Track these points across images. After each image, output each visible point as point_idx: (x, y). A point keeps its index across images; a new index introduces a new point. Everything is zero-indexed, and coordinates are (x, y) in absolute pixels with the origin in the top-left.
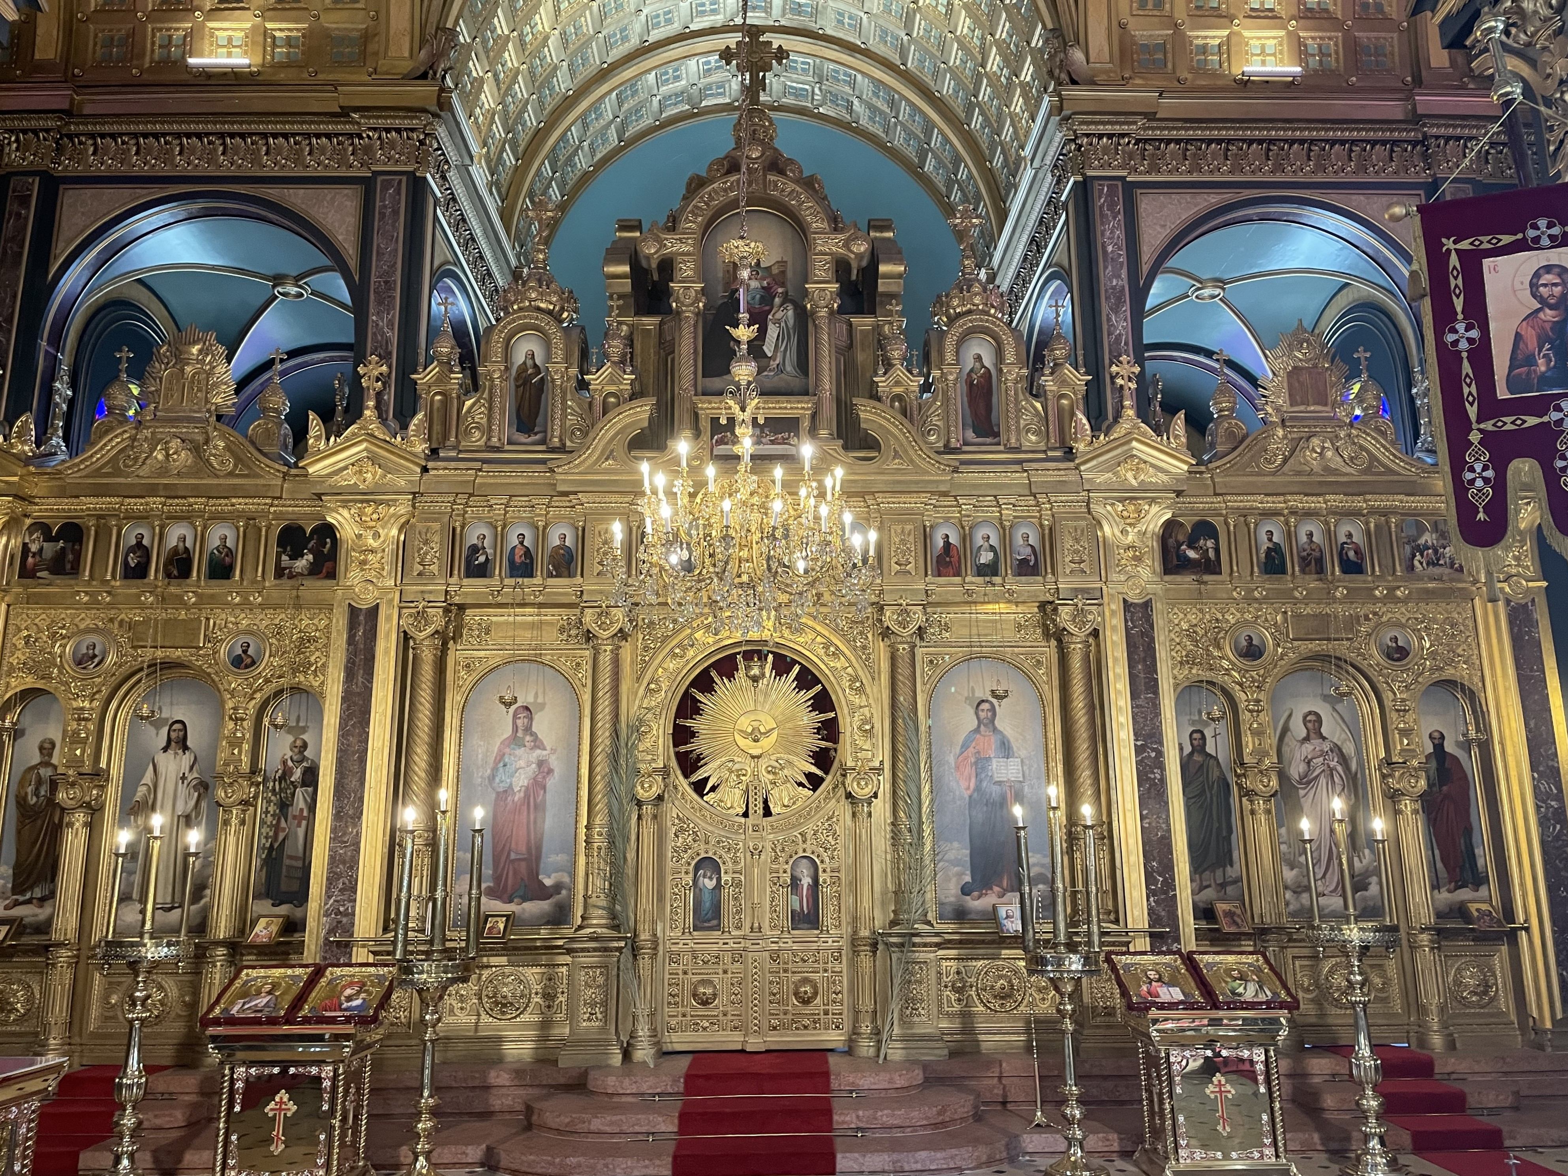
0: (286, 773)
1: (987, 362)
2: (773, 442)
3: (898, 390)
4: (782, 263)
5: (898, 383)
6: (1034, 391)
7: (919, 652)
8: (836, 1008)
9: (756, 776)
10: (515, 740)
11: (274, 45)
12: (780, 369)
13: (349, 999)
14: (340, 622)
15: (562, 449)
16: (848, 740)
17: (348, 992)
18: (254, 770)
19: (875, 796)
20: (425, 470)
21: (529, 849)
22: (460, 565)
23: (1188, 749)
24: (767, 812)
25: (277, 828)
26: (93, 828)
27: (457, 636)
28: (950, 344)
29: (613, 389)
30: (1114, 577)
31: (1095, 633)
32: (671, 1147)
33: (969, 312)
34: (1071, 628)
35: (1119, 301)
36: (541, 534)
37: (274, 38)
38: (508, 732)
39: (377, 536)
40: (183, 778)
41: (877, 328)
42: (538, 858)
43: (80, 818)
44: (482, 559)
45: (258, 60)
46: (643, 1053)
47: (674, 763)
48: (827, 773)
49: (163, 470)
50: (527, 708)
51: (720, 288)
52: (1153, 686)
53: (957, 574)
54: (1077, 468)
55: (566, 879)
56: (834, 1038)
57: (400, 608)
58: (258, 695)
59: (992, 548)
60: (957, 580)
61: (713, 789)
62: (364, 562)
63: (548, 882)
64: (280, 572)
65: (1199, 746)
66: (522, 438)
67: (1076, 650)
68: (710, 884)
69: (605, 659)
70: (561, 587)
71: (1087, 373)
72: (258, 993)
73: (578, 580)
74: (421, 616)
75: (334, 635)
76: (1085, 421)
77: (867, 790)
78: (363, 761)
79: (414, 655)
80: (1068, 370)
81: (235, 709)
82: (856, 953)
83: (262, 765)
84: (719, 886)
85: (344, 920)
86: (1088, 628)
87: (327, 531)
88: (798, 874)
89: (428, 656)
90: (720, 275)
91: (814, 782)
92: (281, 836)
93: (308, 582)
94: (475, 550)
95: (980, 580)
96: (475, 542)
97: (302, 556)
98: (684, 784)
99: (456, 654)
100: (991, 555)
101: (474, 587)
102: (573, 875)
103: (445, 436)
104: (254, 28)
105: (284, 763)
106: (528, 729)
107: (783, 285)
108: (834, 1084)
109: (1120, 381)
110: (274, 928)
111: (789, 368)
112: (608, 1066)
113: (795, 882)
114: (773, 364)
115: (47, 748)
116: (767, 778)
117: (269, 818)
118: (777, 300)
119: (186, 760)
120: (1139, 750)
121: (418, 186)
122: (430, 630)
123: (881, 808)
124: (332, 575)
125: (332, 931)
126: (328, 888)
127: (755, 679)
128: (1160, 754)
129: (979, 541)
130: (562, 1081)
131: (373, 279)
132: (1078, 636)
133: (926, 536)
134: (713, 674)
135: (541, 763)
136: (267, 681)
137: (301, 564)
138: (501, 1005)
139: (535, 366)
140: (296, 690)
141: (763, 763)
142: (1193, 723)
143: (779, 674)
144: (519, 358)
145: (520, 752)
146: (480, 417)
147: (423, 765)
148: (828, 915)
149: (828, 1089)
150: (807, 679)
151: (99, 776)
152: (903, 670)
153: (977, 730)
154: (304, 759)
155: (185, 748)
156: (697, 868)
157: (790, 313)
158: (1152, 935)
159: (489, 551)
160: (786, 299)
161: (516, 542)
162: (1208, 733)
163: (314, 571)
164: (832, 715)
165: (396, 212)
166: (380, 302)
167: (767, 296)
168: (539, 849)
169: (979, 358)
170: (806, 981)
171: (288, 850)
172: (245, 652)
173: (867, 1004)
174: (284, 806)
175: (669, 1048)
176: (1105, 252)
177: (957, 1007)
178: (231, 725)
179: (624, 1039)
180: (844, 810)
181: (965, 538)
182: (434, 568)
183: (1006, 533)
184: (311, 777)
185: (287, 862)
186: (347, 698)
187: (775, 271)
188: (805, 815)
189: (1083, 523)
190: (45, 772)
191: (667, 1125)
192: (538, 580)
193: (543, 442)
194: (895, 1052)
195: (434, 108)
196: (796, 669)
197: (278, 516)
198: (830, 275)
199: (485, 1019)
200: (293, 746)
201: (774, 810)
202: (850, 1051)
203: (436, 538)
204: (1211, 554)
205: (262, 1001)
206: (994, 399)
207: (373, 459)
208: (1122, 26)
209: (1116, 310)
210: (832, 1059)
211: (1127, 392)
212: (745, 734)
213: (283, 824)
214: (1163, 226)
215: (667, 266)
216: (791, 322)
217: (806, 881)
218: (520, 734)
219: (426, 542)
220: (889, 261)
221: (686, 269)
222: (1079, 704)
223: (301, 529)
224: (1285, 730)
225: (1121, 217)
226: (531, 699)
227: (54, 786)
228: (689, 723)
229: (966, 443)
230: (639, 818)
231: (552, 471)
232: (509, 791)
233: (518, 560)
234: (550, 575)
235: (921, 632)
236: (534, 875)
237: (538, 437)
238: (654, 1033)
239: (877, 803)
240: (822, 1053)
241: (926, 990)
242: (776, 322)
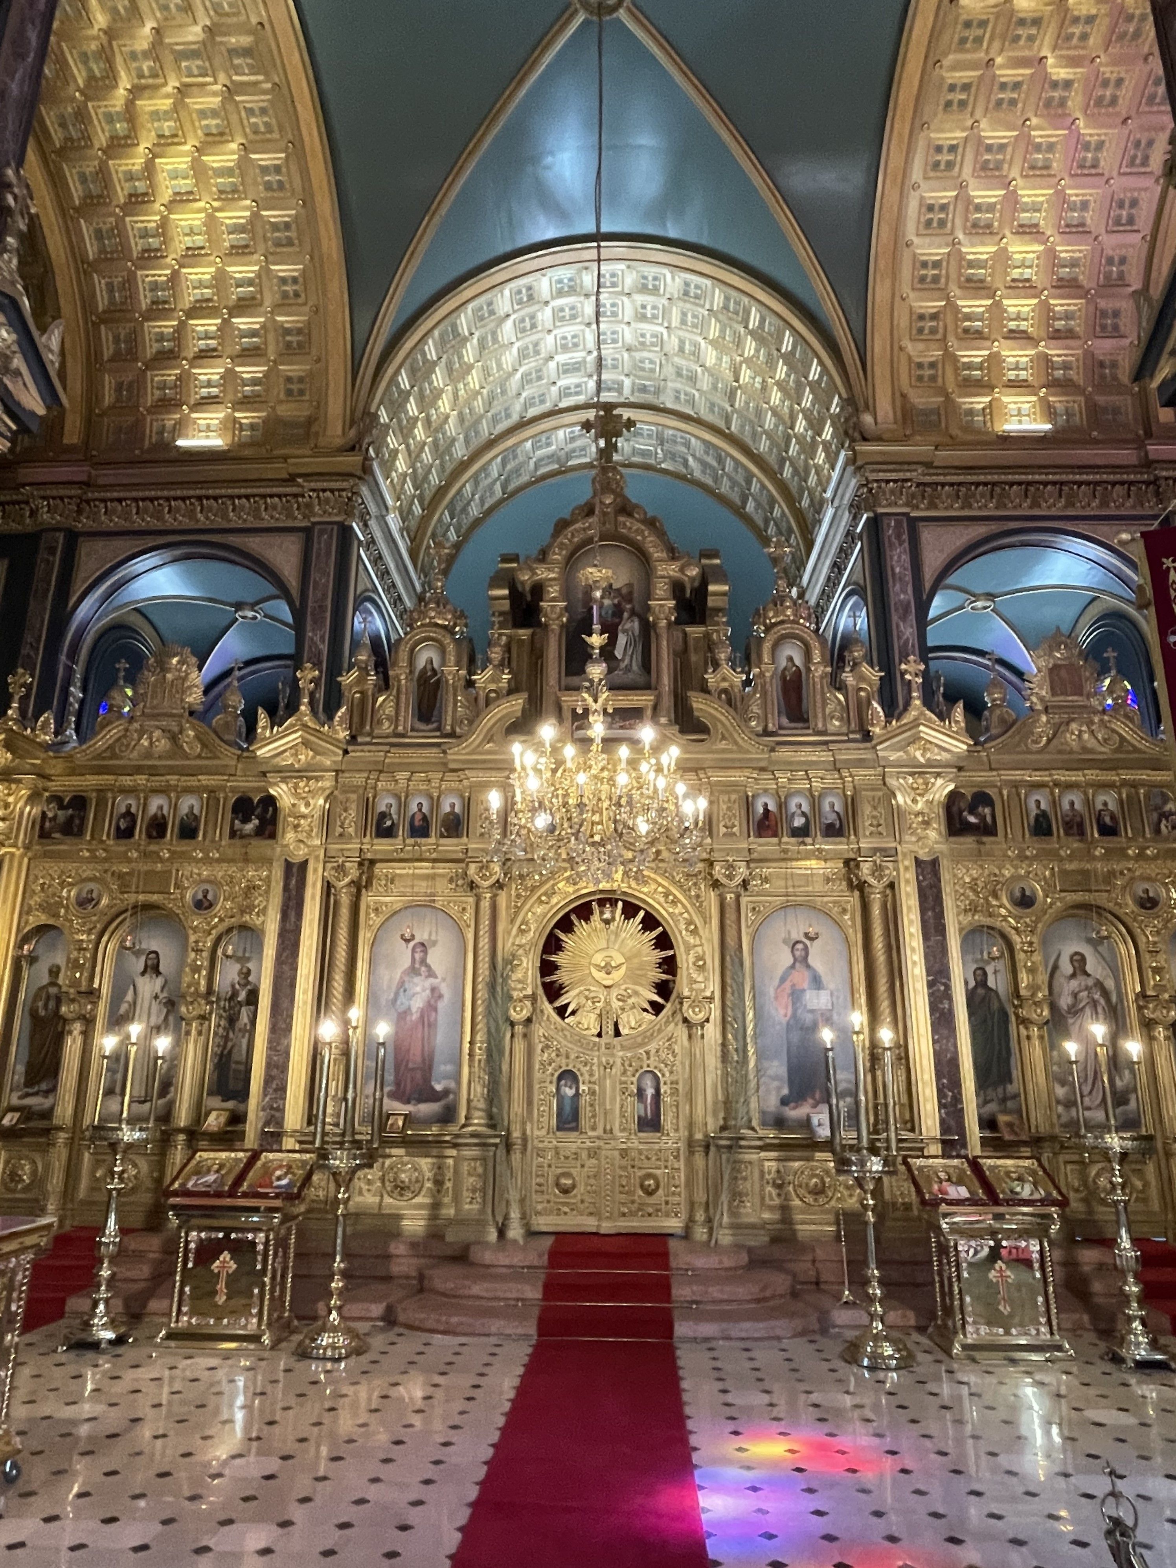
0: (235, 994)
1: (798, 661)
2: (622, 728)
3: (725, 685)
4: (630, 585)
5: (724, 679)
6: (838, 685)
7: (744, 900)
8: (676, 1199)
9: (608, 1003)
10: (413, 971)
11: (241, 429)
12: (628, 669)
13: (279, 1178)
14: (278, 873)
15: (452, 735)
16: (685, 973)
17: (278, 1173)
18: (210, 991)
19: (707, 1020)
20: (346, 752)
21: (424, 1060)
22: (371, 829)
23: (972, 984)
24: (617, 1033)
25: (226, 1038)
26: (88, 1035)
27: (368, 885)
28: (767, 646)
29: (493, 686)
30: (907, 838)
31: (892, 886)
32: (536, 1312)
33: (782, 622)
34: (871, 880)
36: (435, 803)
37: (241, 424)
38: (407, 963)
39: (307, 805)
40: (156, 997)
41: (707, 636)
42: (430, 1067)
43: (77, 1028)
44: (389, 823)
45: (229, 441)
46: (515, 1232)
47: (540, 991)
48: (667, 1000)
49: (148, 755)
50: (423, 945)
51: (580, 605)
52: (941, 930)
53: (775, 835)
54: (874, 747)
55: (452, 1085)
56: (674, 1224)
57: (325, 863)
58: (214, 932)
59: (804, 814)
60: (775, 840)
61: (573, 1013)
62: (296, 827)
63: (438, 1087)
64: (233, 834)
65: (982, 982)
66: (423, 726)
67: (876, 899)
68: (569, 1092)
69: (485, 904)
70: (450, 846)
71: (880, 670)
72: (208, 1171)
73: (465, 839)
74: (341, 869)
75: (273, 884)
76: (879, 709)
77: (701, 1016)
78: (293, 986)
79: (335, 902)
80: (865, 669)
81: (197, 942)
82: (691, 1153)
83: (216, 988)
84: (577, 1095)
85: (277, 1114)
86: (885, 881)
87: (270, 801)
88: (643, 1085)
89: (345, 900)
90: (580, 596)
91: (657, 1008)
92: (230, 1044)
93: (255, 842)
94: (383, 816)
95: (793, 840)
96: (383, 809)
97: (250, 820)
98: (548, 1009)
99: (369, 899)
100: (803, 820)
101: (383, 846)
102: (459, 1083)
103: (362, 724)
104: (227, 418)
105: (233, 986)
106: (423, 961)
107: (630, 601)
108: (673, 1263)
109: (908, 677)
110: (222, 1120)
111: (635, 667)
112: (487, 1243)
113: (641, 1093)
114: (623, 665)
115: (54, 972)
116: (616, 1004)
117: (221, 1031)
118: (626, 615)
119: (159, 982)
120: (930, 985)
121: (346, 532)
122: (347, 880)
123: (712, 1031)
124: (273, 836)
125: (267, 1123)
126: (265, 1089)
127: (607, 922)
128: (948, 987)
129: (793, 808)
130: (449, 1252)
131: (310, 604)
132: (877, 887)
133: (749, 804)
134: (573, 917)
135: (433, 990)
136: (221, 920)
137: (249, 827)
138: (400, 1189)
139: (433, 669)
140: (244, 928)
141: (614, 993)
142: (976, 961)
143: (627, 918)
144: (421, 663)
145: (416, 980)
146: (389, 710)
147: (340, 989)
148: (667, 1120)
149: (667, 1267)
150: (650, 923)
151: (92, 994)
152: (731, 916)
153: (793, 967)
154: (248, 983)
155: (158, 973)
156: (560, 1078)
157: (636, 625)
158: (944, 1142)
159: (395, 817)
160: (633, 613)
161: (416, 809)
162: (990, 970)
163: (259, 832)
164: (671, 953)
165: (328, 554)
166: (315, 622)
167: (618, 611)
168: (431, 1059)
169: (790, 659)
170: (649, 1176)
171: (235, 1057)
172: (205, 897)
173: (700, 1196)
174: (232, 1020)
175: (535, 1228)
176: (894, 574)
177: (777, 1201)
178: (193, 955)
179: (500, 1219)
180: (681, 1032)
181: (782, 805)
182: (351, 830)
183: (815, 801)
184: (253, 998)
185: (233, 1066)
186: (283, 934)
187: (624, 591)
188: (648, 1036)
189: (880, 793)
190: (53, 990)
191: (533, 1292)
192: (432, 840)
193: (438, 729)
194: (725, 1238)
195: (359, 473)
196: (642, 914)
197: (233, 790)
198: (669, 594)
199: (388, 1200)
200: (240, 973)
201: (624, 1031)
202: (687, 1235)
203: (354, 806)
204: (989, 819)
205: (211, 1178)
206: (804, 692)
207: (306, 744)
208: (904, 396)
209: (904, 618)
210: (673, 1244)
211: (914, 686)
212: (599, 968)
213: (231, 1035)
214: (941, 551)
215: (538, 590)
216: (637, 632)
217: (650, 1092)
218: (417, 966)
219: (346, 810)
220: (717, 582)
221: (553, 591)
222: (879, 944)
223: (250, 800)
224: (1055, 968)
225: (906, 545)
226: (426, 936)
227: (59, 1001)
228: (553, 958)
229: (781, 727)
230: (512, 1036)
231: (444, 752)
232: (407, 1011)
233: (417, 823)
234: (442, 836)
235: (745, 884)
236: (427, 1080)
237: (435, 725)
238: (524, 1216)
239: (709, 1027)
240: (663, 1237)
241: (750, 1185)
242: (625, 631)
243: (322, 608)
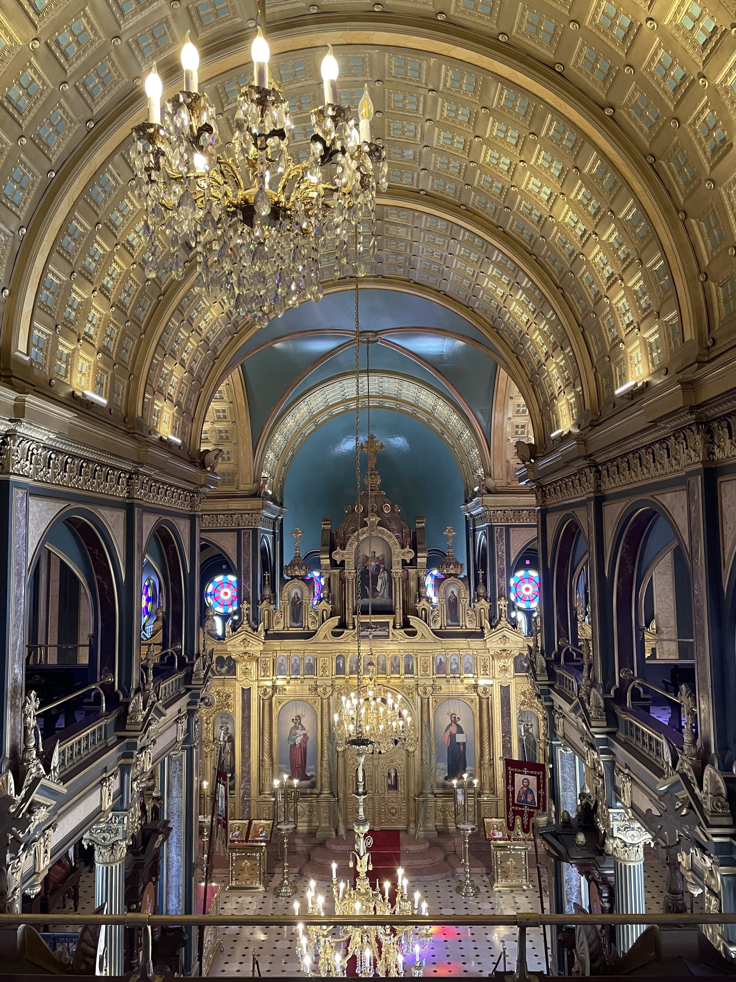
1: (456, 594)
2: (380, 631)
3: (424, 607)
4: (383, 555)
5: (424, 605)
6: (472, 606)
7: (431, 698)
8: (403, 817)
10: (296, 727)
12: (383, 596)
13: (261, 833)
14: (239, 692)
15: (308, 629)
17: (260, 830)
19: (416, 750)
20: (264, 642)
21: (302, 764)
22: (276, 671)
24: (380, 753)
27: (275, 693)
29: (325, 608)
30: (498, 675)
31: (491, 695)
33: (450, 574)
34: (482, 695)
35: (503, 574)
39: (249, 664)
41: (417, 573)
42: (305, 767)
44: (283, 668)
50: (299, 716)
53: (444, 673)
54: (485, 641)
56: (402, 827)
57: (258, 689)
58: (213, 715)
59: (456, 663)
60: (444, 675)
62: (245, 673)
63: (309, 775)
67: (484, 701)
69: (325, 703)
72: (235, 830)
74: (265, 691)
75: (237, 695)
77: (413, 749)
79: (263, 703)
80: (483, 601)
86: (488, 695)
88: (390, 772)
89: (267, 704)
91: (396, 742)
92: (223, 758)
93: (227, 677)
94: (280, 665)
95: (452, 676)
96: (280, 662)
97: (224, 667)
99: (275, 698)
100: (456, 666)
102: (316, 772)
103: (269, 626)
106: (300, 723)
108: (401, 848)
109: (501, 607)
111: (386, 596)
112: (331, 838)
113: (389, 774)
114: (380, 594)
118: (381, 570)
120: (503, 737)
121: (255, 531)
122: (268, 696)
123: (418, 755)
124: (234, 674)
128: (510, 738)
129: (452, 661)
130: (317, 843)
132: (484, 697)
135: (304, 735)
136: (216, 711)
137: (224, 670)
139: (298, 598)
140: (226, 713)
144: (293, 595)
145: (298, 731)
146: (280, 618)
149: (399, 850)
152: (425, 709)
153: (451, 725)
157: (386, 575)
159: (285, 666)
160: (384, 569)
161: (294, 662)
163: (228, 672)
165: (249, 544)
166: (245, 578)
167: (378, 567)
168: (305, 764)
169: (453, 592)
170: (393, 808)
173: (412, 818)
177: (442, 817)
179: (335, 827)
180: (405, 752)
182: (268, 674)
184: (230, 739)
188: (392, 754)
189: (487, 657)
194: (421, 834)
195: (261, 508)
201: (383, 752)
202: (406, 831)
203: (268, 663)
206: (458, 608)
207: (247, 639)
210: (402, 835)
211: (503, 611)
213: (223, 755)
214: (520, 543)
216: (386, 578)
217: (393, 775)
218: (297, 725)
219: (265, 665)
220: (421, 552)
221: (350, 564)
223: (223, 658)
225: (504, 541)
230: (338, 756)
233: (295, 668)
234: (305, 674)
235: (431, 694)
236: (304, 772)
237: (300, 624)
239: (416, 752)
240: (397, 832)
241: (431, 814)
242: (381, 578)
243: (248, 572)
